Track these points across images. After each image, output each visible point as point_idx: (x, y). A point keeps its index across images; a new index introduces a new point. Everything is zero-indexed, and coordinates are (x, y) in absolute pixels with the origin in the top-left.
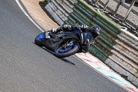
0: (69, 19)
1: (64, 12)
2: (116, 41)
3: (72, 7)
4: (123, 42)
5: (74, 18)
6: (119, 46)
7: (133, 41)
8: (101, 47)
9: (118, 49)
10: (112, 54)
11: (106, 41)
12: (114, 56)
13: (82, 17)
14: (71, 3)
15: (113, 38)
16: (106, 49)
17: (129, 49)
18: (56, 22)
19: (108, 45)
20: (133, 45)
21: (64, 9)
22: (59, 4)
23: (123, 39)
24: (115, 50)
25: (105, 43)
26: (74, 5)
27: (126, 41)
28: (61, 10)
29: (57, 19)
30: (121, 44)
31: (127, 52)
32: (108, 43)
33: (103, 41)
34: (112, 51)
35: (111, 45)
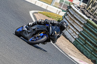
0: (79, 37)
1: (75, 30)
3: (82, 26)
5: (83, 36)
13: (91, 35)
14: (81, 23)
18: (68, 39)
21: (75, 28)
22: (70, 24)
26: (84, 25)
28: (73, 28)
29: (69, 36)
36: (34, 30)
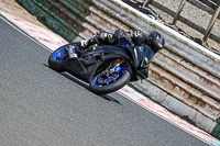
2: (91, 8)
4: (102, 10)
6: (95, 17)
7: (117, 9)
8: (67, 18)
9: (93, 22)
10: (84, 29)
11: (74, 9)
12: (87, 32)
15: (85, 5)
16: (74, 22)
17: (111, 21)
19: (79, 16)
20: (118, 15)
23: (102, 5)
24: (89, 23)
25: (72, 12)
27: (106, 8)
30: (99, 13)
31: (108, 25)
32: (78, 12)
33: (69, 9)
34: (84, 25)
35: (82, 15)
36: (98, 58)
